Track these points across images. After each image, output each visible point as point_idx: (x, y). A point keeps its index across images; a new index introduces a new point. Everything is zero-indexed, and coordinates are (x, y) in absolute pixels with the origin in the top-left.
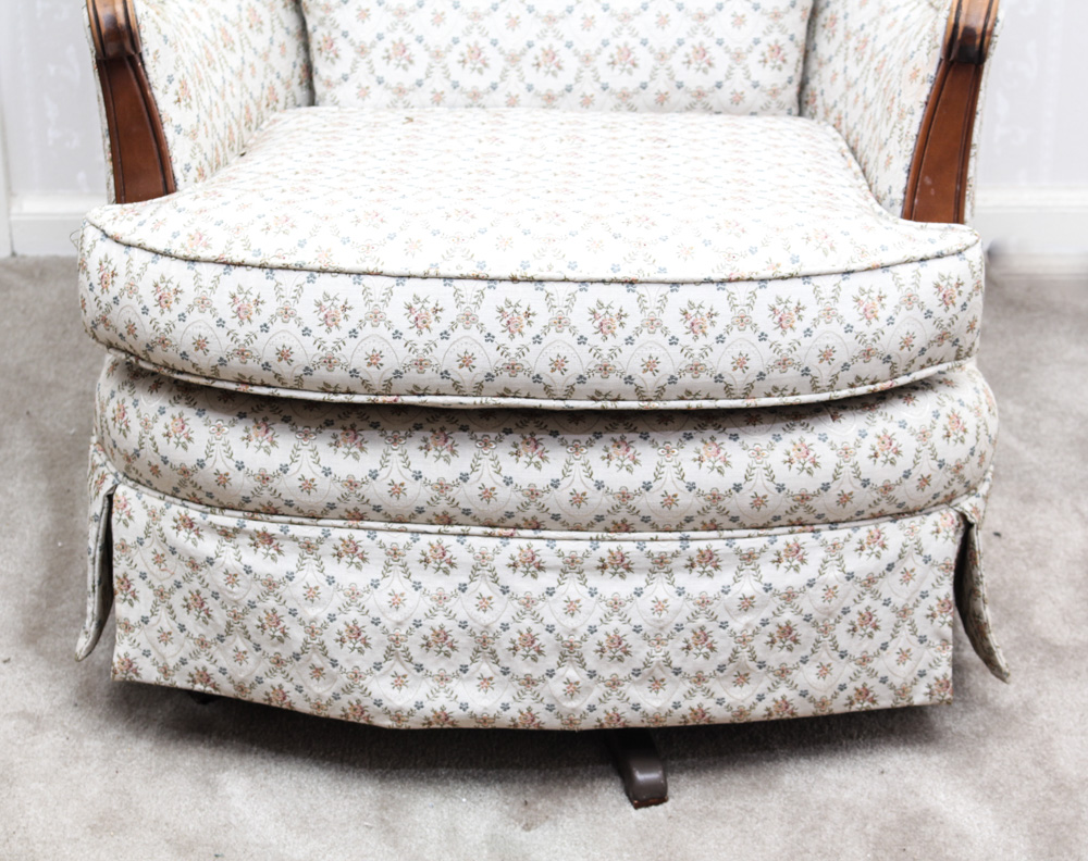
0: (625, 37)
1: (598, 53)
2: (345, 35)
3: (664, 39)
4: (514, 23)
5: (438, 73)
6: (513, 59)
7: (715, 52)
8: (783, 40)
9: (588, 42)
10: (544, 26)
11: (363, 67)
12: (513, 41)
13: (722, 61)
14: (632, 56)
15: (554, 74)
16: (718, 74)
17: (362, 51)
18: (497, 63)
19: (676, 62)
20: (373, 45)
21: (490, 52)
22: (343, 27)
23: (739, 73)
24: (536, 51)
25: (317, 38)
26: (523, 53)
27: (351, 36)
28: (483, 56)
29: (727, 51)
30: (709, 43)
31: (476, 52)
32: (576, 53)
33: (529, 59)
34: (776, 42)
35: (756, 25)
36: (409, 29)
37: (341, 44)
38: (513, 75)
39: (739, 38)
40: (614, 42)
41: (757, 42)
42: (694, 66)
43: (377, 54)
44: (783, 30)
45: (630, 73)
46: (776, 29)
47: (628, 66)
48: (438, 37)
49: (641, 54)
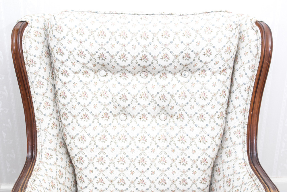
0: (163, 176)
1: (156, 180)
2: (86, 176)
3: (174, 177)
4: (132, 173)
5: (112, 186)
6: (132, 182)
7: (188, 181)
8: (206, 176)
9: (153, 178)
10: (141, 173)
11: (91, 185)
12: (132, 178)
13: (190, 183)
14: (165, 181)
15: (144, 186)
16: (188, 186)
17: (91, 181)
18: (128, 183)
19: (177, 183)
20: (94, 179)
21: (126, 180)
22: (85, 174)
23: (194, 186)
24: (139, 180)
25: (78, 176)
26: (135, 180)
27: (88, 177)
28: (124, 181)
29: (191, 180)
30: (186, 178)
31: (122, 180)
32: (150, 181)
33: (137, 182)
34: (204, 177)
35: (199, 173)
36: (104, 175)
37: (85, 178)
38: (132, 186)
39: (194, 177)
40: (160, 178)
41: (199, 178)
42: (182, 184)
43: (95, 182)
44: (206, 174)
45: (164, 185)
46: (204, 174)
47: (164, 184)
48: (111, 177)
49: (167, 181)
